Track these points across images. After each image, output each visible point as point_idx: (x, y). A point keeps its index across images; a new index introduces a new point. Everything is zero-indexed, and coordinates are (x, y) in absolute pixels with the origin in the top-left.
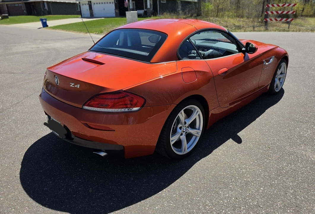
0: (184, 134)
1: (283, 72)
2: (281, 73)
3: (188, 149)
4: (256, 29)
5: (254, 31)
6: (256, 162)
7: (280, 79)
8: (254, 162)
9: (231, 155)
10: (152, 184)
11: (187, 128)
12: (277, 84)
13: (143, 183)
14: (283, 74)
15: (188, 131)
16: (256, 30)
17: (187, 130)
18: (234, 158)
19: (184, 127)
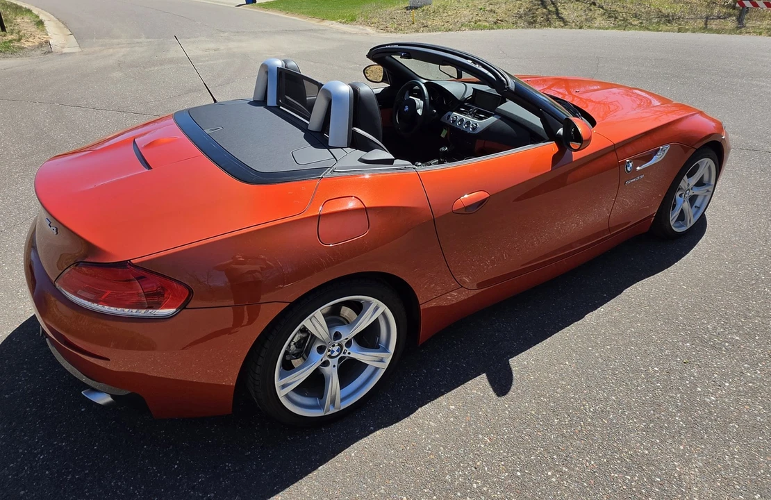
0: (334, 362)
1: (706, 179)
2: (700, 184)
3: (342, 400)
4: (713, 24)
5: (705, 29)
6: (519, 474)
7: (692, 199)
8: (512, 475)
9: (461, 435)
10: (212, 495)
11: (345, 348)
12: (682, 211)
13: (193, 488)
14: (704, 184)
15: (347, 355)
16: (714, 27)
17: (344, 353)
18: (466, 446)
19: (334, 346)
